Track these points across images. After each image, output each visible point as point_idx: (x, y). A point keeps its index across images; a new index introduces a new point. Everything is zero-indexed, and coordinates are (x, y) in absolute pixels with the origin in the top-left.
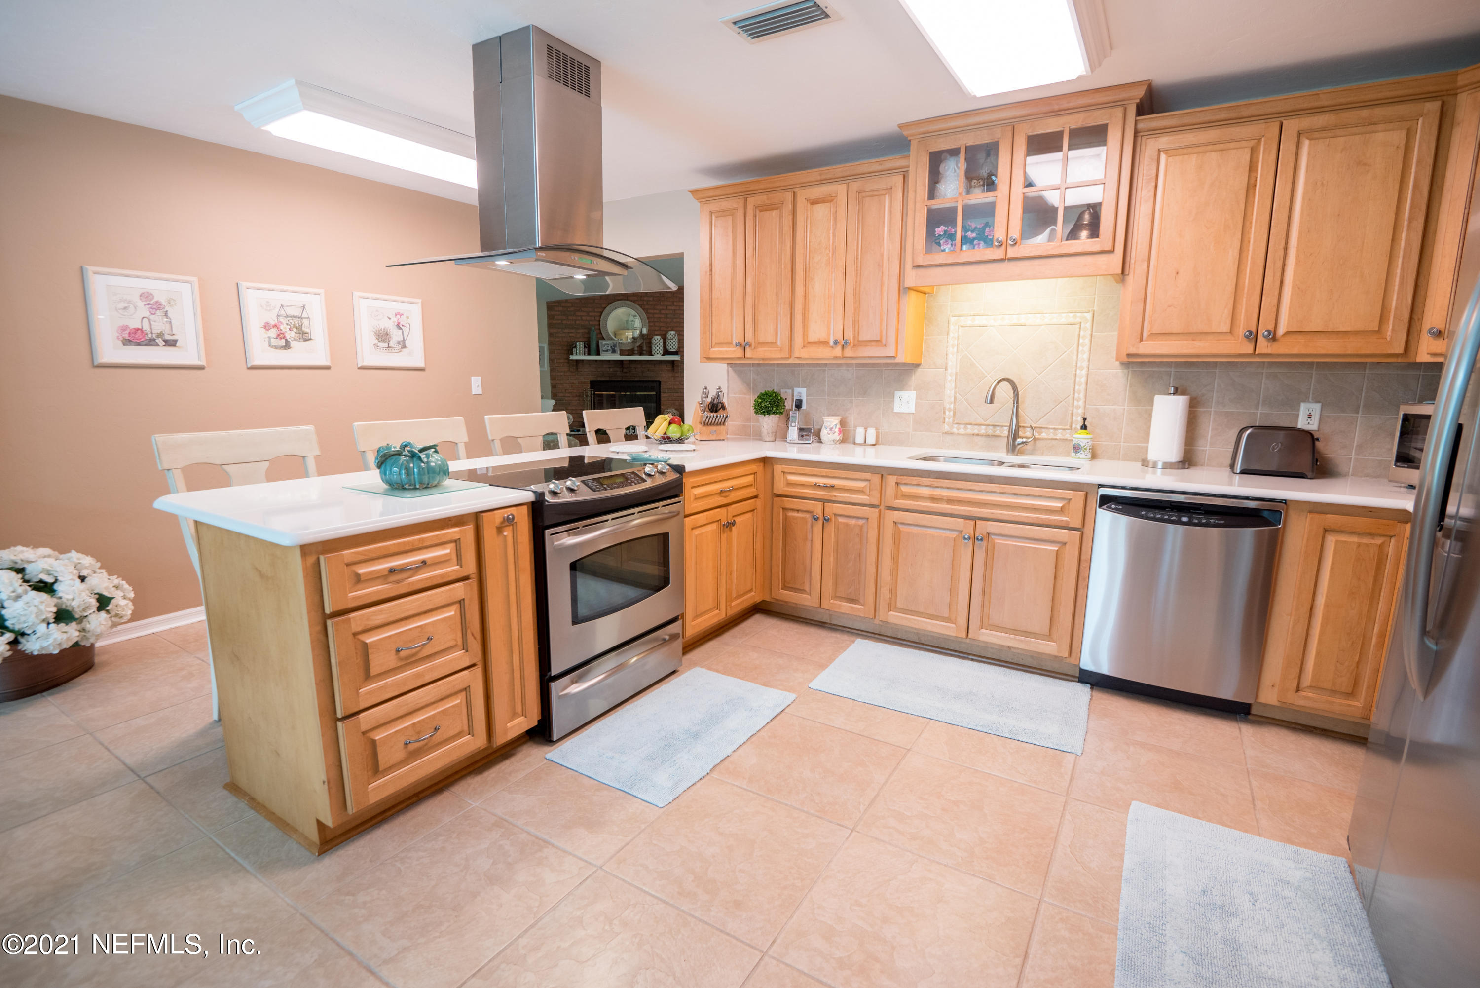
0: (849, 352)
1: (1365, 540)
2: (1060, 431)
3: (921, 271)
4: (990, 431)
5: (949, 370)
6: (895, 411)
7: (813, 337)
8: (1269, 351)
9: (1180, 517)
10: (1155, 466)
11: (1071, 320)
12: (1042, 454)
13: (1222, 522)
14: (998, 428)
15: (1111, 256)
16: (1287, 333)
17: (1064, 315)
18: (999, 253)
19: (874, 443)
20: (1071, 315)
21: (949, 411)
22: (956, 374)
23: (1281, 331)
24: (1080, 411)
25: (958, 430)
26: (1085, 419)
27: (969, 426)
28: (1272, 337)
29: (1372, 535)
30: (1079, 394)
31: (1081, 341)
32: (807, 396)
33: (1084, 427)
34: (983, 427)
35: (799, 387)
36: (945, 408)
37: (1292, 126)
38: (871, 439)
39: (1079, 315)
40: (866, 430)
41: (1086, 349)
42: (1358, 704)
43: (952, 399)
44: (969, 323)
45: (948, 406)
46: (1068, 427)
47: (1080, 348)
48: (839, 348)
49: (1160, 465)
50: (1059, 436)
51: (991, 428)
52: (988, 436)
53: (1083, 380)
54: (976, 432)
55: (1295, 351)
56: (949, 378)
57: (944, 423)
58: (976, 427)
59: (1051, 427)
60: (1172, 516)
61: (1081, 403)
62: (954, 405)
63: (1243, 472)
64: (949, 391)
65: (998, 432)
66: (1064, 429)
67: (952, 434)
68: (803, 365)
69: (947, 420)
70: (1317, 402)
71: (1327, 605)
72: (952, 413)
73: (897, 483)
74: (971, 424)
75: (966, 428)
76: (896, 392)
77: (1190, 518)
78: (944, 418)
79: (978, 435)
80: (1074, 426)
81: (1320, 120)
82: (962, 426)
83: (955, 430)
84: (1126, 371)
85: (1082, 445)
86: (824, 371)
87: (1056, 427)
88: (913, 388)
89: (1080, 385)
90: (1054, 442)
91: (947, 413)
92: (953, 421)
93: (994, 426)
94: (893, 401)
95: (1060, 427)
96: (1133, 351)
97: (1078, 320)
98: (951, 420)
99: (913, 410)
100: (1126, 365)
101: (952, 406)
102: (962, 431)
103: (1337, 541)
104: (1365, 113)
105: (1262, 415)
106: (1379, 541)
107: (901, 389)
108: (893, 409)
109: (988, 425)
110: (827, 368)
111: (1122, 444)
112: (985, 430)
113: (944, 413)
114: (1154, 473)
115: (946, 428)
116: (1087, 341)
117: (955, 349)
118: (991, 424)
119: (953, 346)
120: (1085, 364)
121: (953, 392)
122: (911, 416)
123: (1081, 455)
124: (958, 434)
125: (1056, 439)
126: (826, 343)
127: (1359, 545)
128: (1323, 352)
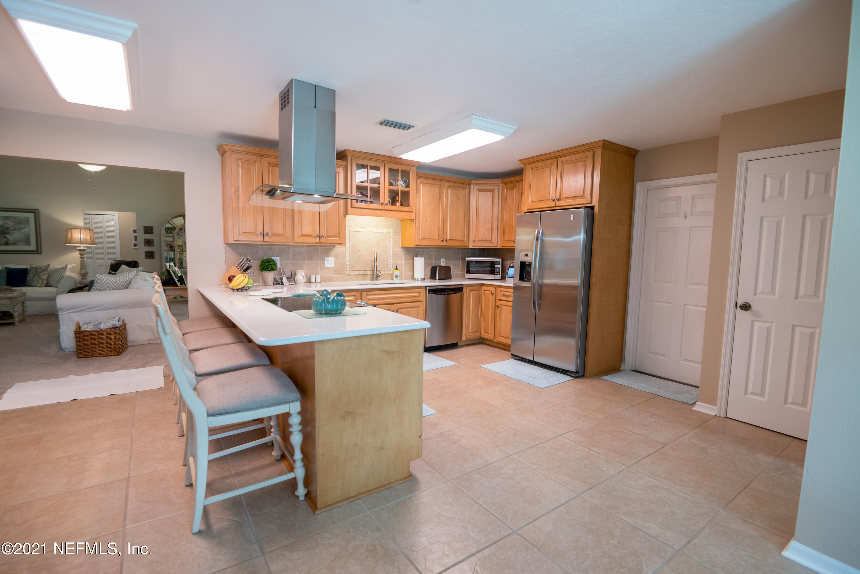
0: (323, 240)
1: (477, 292)
2: (386, 271)
3: (354, 209)
4: (364, 273)
5: (347, 249)
6: (326, 266)
7: (305, 233)
8: (446, 245)
9: (445, 293)
10: (418, 280)
11: (387, 232)
12: (381, 280)
13: (453, 292)
14: (366, 271)
15: (412, 213)
16: (449, 240)
17: (384, 229)
18: (382, 207)
19: (320, 281)
20: (387, 230)
21: (348, 266)
22: (350, 250)
23: (448, 239)
24: (391, 263)
25: (352, 273)
26: (397, 266)
27: (356, 271)
28: (446, 241)
29: (477, 290)
30: (391, 257)
31: (390, 239)
32: (280, 260)
33: (397, 269)
34: (361, 271)
35: (275, 256)
36: (346, 264)
37: (446, 184)
38: (319, 280)
39: (389, 230)
40: (316, 275)
41: (392, 242)
42: (478, 333)
43: (349, 261)
44: (353, 230)
45: (347, 263)
46: (388, 269)
47: (390, 242)
48: (318, 238)
49: (419, 280)
50: (386, 273)
51: (364, 271)
52: (363, 275)
53: (391, 252)
54: (359, 273)
55: (451, 245)
56: (347, 252)
57: (346, 270)
58: (359, 271)
59: (383, 270)
60: (443, 293)
61: (391, 261)
62: (350, 263)
63: (439, 279)
64: (348, 258)
65: (366, 273)
66: (387, 270)
67: (350, 275)
68: (277, 245)
69: (347, 269)
70: (444, 258)
71: (472, 310)
72: (349, 266)
73: (367, 295)
74: (357, 270)
75: (355, 272)
76: (326, 258)
77: (447, 293)
78: (346, 268)
79: (360, 274)
80: (390, 269)
81: (452, 184)
82: (353, 272)
83: (351, 273)
84: (403, 249)
85: (398, 275)
86: (289, 248)
87: (385, 270)
88: (333, 256)
89: (391, 254)
90: (385, 275)
91: (347, 266)
92: (350, 269)
93: (365, 270)
94: (325, 262)
95: (386, 270)
96: (418, 244)
97: (388, 232)
98: (349, 269)
99: (333, 266)
100: (403, 248)
101: (349, 263)
102: (353, 273)
103: (473, 293)
104: (458, 185)
105: (434, 263)
106: (478, 292)
107: (328, 256)
108: (325, 266)
109: (363, 270)
110: (290, 247)
111: (403, 274)
112: (362, 272)
113: (346, 266)
114: (418, 282)
115: (347, 272)
116: (392, 239)
117: (349, 240)
118: (364, 270)
119: (348, 239)
120: (392, 247)
121: (349, 258)
122: (333, 268)
123: (398, 279)
124: (352, 275)
125: (385, 274)
126: (310, 236)
127: (476, 293)
128: (455, 245)
